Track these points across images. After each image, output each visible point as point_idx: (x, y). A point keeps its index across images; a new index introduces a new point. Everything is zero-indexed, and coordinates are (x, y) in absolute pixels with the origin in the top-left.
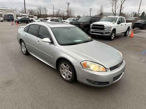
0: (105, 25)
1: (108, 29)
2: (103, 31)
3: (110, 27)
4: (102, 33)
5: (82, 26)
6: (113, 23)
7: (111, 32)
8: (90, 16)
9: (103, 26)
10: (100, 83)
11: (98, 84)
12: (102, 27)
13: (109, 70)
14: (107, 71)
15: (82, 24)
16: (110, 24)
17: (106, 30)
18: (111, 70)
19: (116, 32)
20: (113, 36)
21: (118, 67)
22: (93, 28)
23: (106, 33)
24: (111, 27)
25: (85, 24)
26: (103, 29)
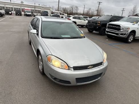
0: (121, 26)
1: (125, 30)
2: (118, 31)
3: (127, 28)
4: (117, 34)
5: (99, 24)
6: (133, 24)
7: (128, 34)
8: (111, 15)
9: (119, 26)
10: (61, 81)
11: (58, 81)
12: (118, 28)
13: (72, 69)
14: (69, 69)
15: (99, 22)
16: (128, 25)
17: (122, 31)
18: (74, 70)
19: (135, 35)
20: (130, 39)
21: (87, 69)
22: (109, 28)
23: (122, 34)
24: (129, 29)
25: (102, 23)
26: (119, 29)
